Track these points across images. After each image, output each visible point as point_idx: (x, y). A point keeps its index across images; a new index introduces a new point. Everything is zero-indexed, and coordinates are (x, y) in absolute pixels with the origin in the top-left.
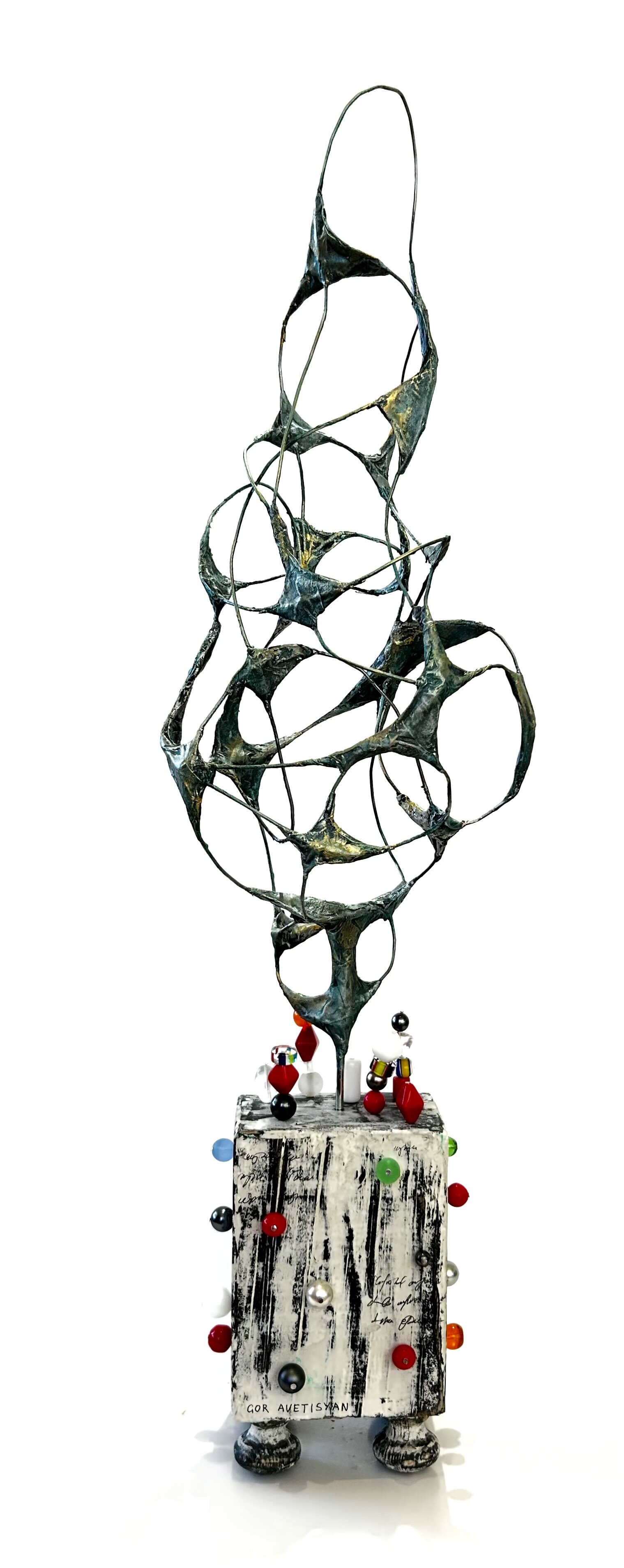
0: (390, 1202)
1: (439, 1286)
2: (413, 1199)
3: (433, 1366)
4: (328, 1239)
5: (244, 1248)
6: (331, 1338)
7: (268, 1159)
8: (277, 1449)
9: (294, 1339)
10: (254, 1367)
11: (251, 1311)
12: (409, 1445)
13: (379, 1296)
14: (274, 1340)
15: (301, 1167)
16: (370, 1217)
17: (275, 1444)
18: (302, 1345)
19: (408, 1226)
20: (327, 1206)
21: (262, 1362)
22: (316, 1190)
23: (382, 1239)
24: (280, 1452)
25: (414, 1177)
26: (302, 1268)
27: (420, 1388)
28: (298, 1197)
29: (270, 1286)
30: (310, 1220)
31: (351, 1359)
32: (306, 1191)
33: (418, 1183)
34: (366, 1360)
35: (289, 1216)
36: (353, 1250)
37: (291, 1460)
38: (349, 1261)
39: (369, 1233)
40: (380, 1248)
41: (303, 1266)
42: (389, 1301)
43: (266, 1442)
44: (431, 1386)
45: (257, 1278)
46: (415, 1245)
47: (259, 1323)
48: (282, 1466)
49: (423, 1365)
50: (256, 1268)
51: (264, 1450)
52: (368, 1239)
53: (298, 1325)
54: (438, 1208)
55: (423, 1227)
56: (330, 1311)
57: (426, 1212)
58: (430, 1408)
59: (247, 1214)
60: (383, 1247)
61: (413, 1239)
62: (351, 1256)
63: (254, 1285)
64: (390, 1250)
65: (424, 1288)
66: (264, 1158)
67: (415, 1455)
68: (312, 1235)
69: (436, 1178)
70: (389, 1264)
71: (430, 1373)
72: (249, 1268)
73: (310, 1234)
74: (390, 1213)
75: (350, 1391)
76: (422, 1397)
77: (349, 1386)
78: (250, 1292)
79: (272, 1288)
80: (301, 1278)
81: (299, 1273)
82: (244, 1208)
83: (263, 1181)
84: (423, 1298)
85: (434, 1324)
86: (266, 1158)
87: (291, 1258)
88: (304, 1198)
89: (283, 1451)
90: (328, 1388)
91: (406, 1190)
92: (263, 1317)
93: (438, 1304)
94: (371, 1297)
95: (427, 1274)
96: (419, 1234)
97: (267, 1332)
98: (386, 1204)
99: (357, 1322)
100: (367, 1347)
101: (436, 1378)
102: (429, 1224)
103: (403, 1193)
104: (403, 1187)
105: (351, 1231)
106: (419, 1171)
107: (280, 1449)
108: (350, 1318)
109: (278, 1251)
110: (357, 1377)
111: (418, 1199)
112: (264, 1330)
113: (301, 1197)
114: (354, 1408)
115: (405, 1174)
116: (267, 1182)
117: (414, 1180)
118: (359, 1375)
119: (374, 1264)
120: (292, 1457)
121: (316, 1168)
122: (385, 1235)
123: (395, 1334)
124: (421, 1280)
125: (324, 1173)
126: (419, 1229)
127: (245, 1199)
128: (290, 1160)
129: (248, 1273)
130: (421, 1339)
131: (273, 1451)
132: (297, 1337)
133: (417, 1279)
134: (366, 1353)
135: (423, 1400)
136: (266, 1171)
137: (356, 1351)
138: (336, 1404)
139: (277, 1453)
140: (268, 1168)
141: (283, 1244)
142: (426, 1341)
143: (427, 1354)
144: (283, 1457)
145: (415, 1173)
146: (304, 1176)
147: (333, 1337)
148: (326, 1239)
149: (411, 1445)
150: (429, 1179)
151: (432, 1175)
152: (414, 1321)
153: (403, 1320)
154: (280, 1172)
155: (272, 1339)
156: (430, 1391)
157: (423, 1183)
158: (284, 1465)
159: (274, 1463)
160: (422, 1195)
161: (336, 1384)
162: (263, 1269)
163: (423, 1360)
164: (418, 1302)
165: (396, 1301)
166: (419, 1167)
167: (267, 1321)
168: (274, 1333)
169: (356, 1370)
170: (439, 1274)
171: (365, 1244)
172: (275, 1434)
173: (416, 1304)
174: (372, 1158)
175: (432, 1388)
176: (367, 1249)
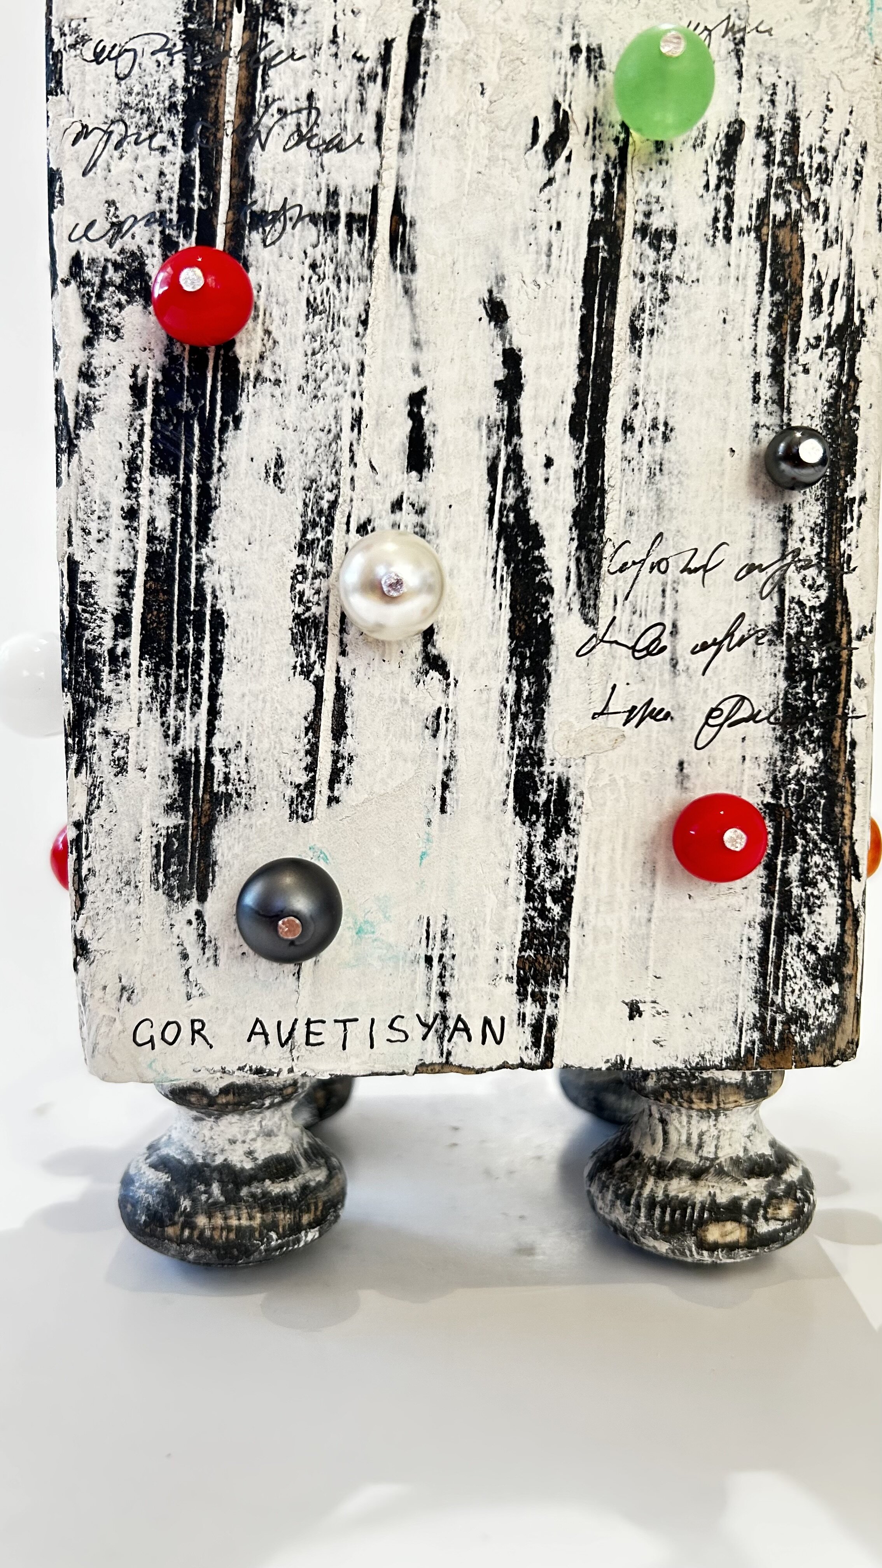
0: (667, 245)
1: (849, 582)
2: (758, 238)
3: (823, 885)
4: (424, 391)
5: (96, 418)
6: (440, 776)
7: (179, 58)
8: (256, 1184)
9: (302, 778)
10: (154, 880)
11: (134, 670)
12: (721, 1173)
13: (623, 616)
14: (226, 780)
15: (310, 96)
16: (587, 302)
17: (248, 1165)
18: (333, 800)
19: (735, 346)
20: (418, 261)
21: (181, 863)
22: (375, 191)
23: (636, 393)
24: (265, 1194)
25: (762, 147)
26: (325, 505)
27: (771, 968)
28: (300, 218)
29: (201, 569)
30: (352, 312)
31: (516, 854)
32: (333, 196)
33: (778, 172)
34: (571, 861)
35: (270, 295)
36: (520, 435)
37: (305, 1219)
38: (505, 481)
39: (583, 365)
40: (628, 427)
41: (329, 496)
42: (658, 639)
43: (219, 1160)
44: (812, 958)
45: (151, 539)
46: (764, 420)
47: (163, 712)
48: (270, 1239)
49: (786, 881)
50: (144, 501)
51: (208, 1185)
52: (580, 391)
53: (313, 727)
54: (850, 276)
55: (794, 350)
56: (433, 674)
57: (807, 293)
58: (806, 1040)
59: (104, 285)
60: (636, 425)
61: (756, 399)
62: (515, 459)
63: (142, 567)
64: (666, 438)
65: (794, 589)
66: (162, 57)
67: (745, 1203)
68: (362, 372)
69: (848, 157)
70: (659, 493)
71: (811, 912)
72: (119, 501)
73: (354, 368)
74: (664, 288)
75: (513, 973)
76: (778, 1000)
77: (510, 955)
78: (125, 593)
79: (209, 577)
80: (322, 543)
81: (314, 525)
82: (92, 261)
83: (163, 150)
84: (791, 627)
85: (828, 728)
86: (171, 54)
87: (279, 464)
88: (329, 221)
89: (276, 1189)
90: (429, 960)
91: (729, 201)
92: (181, 691)
93: (845, 653)
94: (591, 622)
95: (808, 535)
96: (777, 376)
97: (196, 752)
98: (651, 254)
99: (538, 715)
100: (574, 812)
101: (831, 933)
102: (818, 339)
103: (717, 211)
104: (718, 187)
105: (512, 358)
106: (780, 124)
107: (268, 1182)
108: (510, 701)
109: (230, 434)
110: (539, 922)
111: (775, 237)
112: (187, 741)
113: (314, 218)
114: (528, 1039)
115: (727, 136)
116: (177, 155)
117: (760, 160)
118: (543, 913)
119: (602, 492)
120: (308, 1211)
121: (373, 104)
122: (648, 378)
123: (681, 764)
124: (783, 557)
125: (405, 124)
126: (777, 357)
127: (92, 224)
128: (268, 64)
129: (116, 521)
130: (778, 785)
131: (238, 1190)
132: (311, 768)
133: (767, 554)
134: (569, 831)
135: (782, 1010)
136: (172, 108)
137: (533, 825)
138: (459, 1019)
139: (253, 1195)
140: (180, 98)
141: (245, 406)
142: (798, 794)
143: (800, 841)
144: (277, 1210)
145: (765, 133)
146: (325, 132)
147: (447, 772)
148: (416, 390)
149: (727, 1174)
150: (818, 158)
151: (830, 144)
152: (753, 717)
153: (713, 710)
154: (229, 112)
155: (219, 777)
156: (806, 979)
157: (795, 173)
158: (280, 1237)
159: (239, 1229)
160: (792, 222)
161: (456, 945)
162: (172, 500)
163: (785, 864)
164: (771, 642)
165: (688, 638)
166: (782, 109)
167: (196, 705)
168: (224, 753)
169: (533, 893)
170: (851, 536)
171: (567, 412)
172: (252, 1135)
173: (763, 650)
174: (596, 63)
175: (815, 968)
176: (575, 431)
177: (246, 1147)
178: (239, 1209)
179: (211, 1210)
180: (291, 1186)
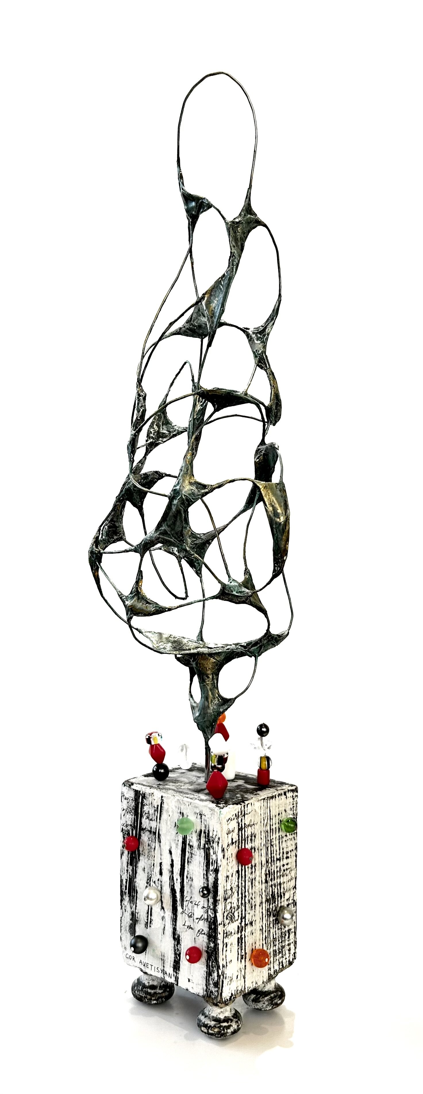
0: (192, 848)
4: (162, 862)
5: (124, 854)
7: (134, 802)
11: (127, 895)
13: (187, 910)
14: (137, 918)
15: (149, 811)
16: (182, 855)
18: (150, 926)
19: (201, 868)
20: (161, 841)
21: (132, 929)
22: (156, 828)
23: (188, 872)
28: (147, 830)
30: (153, 847)
32: (151, 828)
33: (207, 840)
36: (173, 874)
38: (171, 880)
39: (181, 865)
41: (150, 876)
42: (191, 915)
45: (130, 875)
46: (205, 882)
47: (130, 904)
49: (209, 966)
50: (129, 869)
52: (181, 869)
53: (148, 913)
54: (217, 860)
55: (209, 871)
57: (211, 862)
58: (213, 997)
59: (125, 834)
60: (188, 877)
61: (204, 878)
62: (173, 877)
63: (128, 879)
64: (192, 881)
65: (210, 913)
68: (154, 857)
69: (217, 839)
70: (191, 890)
71: (213, 973)
72: (126, 868)
74: (192, 855)
75: (173, 966)
77: (172, 963)
78: (126, 882)
79: (136, 884)
80: (149, 883)
81: (149, 880)
82: (124, 830)
84: (209, 920)
85: (215, 940)
87: (144, 869)
88: (150, 831)
90: (162, 959)
91: (200, 842)
92: (132, 901)
93: (217, 927)
94: (183, 909)
96: (206, 875)
99: (176, 922)
100: (180, 941)
101: (216, 979)
102: (212, 870)
105: (172, 861)
106: (207, 831)
108: (172, 918)
109: (139, 862)
110: (176, 959)
111: (206, 850)
112: (133, 909)
114: (175, 979)
115: (199, 832)
116: (133, 816)
117: (204, 837)
119: (184, 887)
121: (156, 814)
122: (190, 870)
123: (195, 938)
124: (208, 907)
125: (160, 819)
127: (124, 824)
128: (144, 806)
129: (126, 871)
130: (208, 947)
132: (148, 920)
134: (180, 944)
135: (209, 989)
137: (175, 941)
138: (166, 972)
140: (134, 808)
141: (141, 858)
142: (211, 950)
143: (211, 959)
144: (147, 995)
145: (205, 833)
146: (150, 818)
149: (210, 1019)
151: (214, 837)
152: (204, 934)
154: (139, 812)
160: (209, 849)
161: (166, 958)
162: (132, 870)
163: (209, 963)
165: (195, 917)
167: (134, 904)
168: (137, 913)
169: (175, 954)
170: (218, 906)
171: (179, 872)
173: (205, 922)
174: (182, 815)
175: (214, 983)
176: (180, 876)
177: (148, 981)
178: (142, 992)
179: (139, 990)
180: (152, 991)
